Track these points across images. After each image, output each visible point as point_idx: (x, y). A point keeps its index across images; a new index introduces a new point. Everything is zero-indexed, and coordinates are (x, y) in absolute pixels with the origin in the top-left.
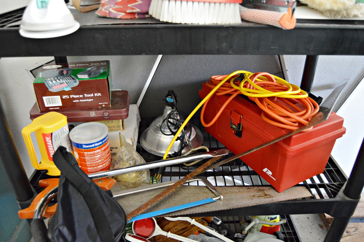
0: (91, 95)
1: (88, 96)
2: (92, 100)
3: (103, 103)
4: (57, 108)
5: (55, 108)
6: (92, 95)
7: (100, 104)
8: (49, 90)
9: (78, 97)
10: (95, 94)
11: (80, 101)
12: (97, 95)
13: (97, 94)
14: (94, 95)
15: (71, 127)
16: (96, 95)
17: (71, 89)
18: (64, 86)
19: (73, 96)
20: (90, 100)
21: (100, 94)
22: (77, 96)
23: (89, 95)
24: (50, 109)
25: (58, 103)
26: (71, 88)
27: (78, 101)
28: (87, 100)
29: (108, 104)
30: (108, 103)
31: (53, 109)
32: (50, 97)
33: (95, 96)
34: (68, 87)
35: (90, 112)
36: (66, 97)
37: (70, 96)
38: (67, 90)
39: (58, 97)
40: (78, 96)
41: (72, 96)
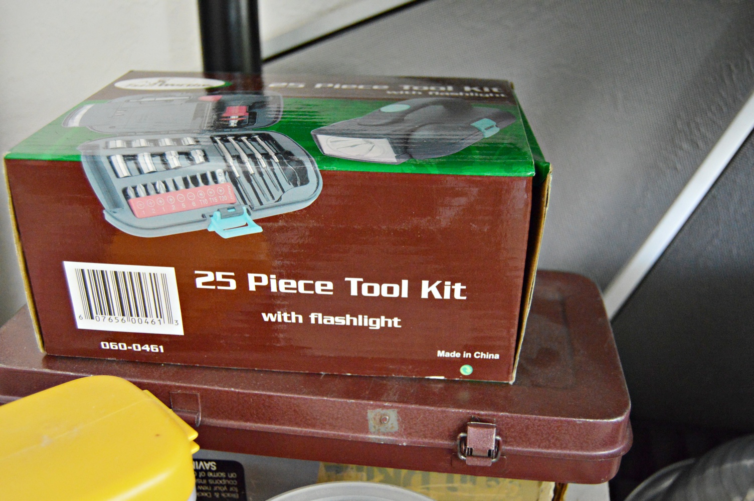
0: (396, 287)
1: (371, 289)
2: (395, 322)
3: (467, 355)
4: (146, 348)
5: (136, 347)
6: (402, 290)
7: (441, 354)
8: (108, 218)
9: (302, 290)
10: (425, 283)
11: (307, 319)
12: (437, 295)
13: (441, 289)
14: (415, 289)
15: (223, 475)
16: (430, 294)
17: (259, 229)
18: (216, 200)
19: (265, 282)
20: (380, 323)
21: (458, 287)
22: (293, 283)
23: (380, 290)
24: (105, 345)
25: (159, 314)
26: (257, 221)
27: (295, 317)
28: (361, 321)
29: (501, 366)
30: (497, 356)
31: (123, 346)
32: (109, 268)
33: (424, 295)
34: (241, 214)
35: (365, 408)
36: (215, 283)
37: (242, 282)
38: (226, 235)
39: (164, 277)
40: (301, 283)
41: (258, 279)
